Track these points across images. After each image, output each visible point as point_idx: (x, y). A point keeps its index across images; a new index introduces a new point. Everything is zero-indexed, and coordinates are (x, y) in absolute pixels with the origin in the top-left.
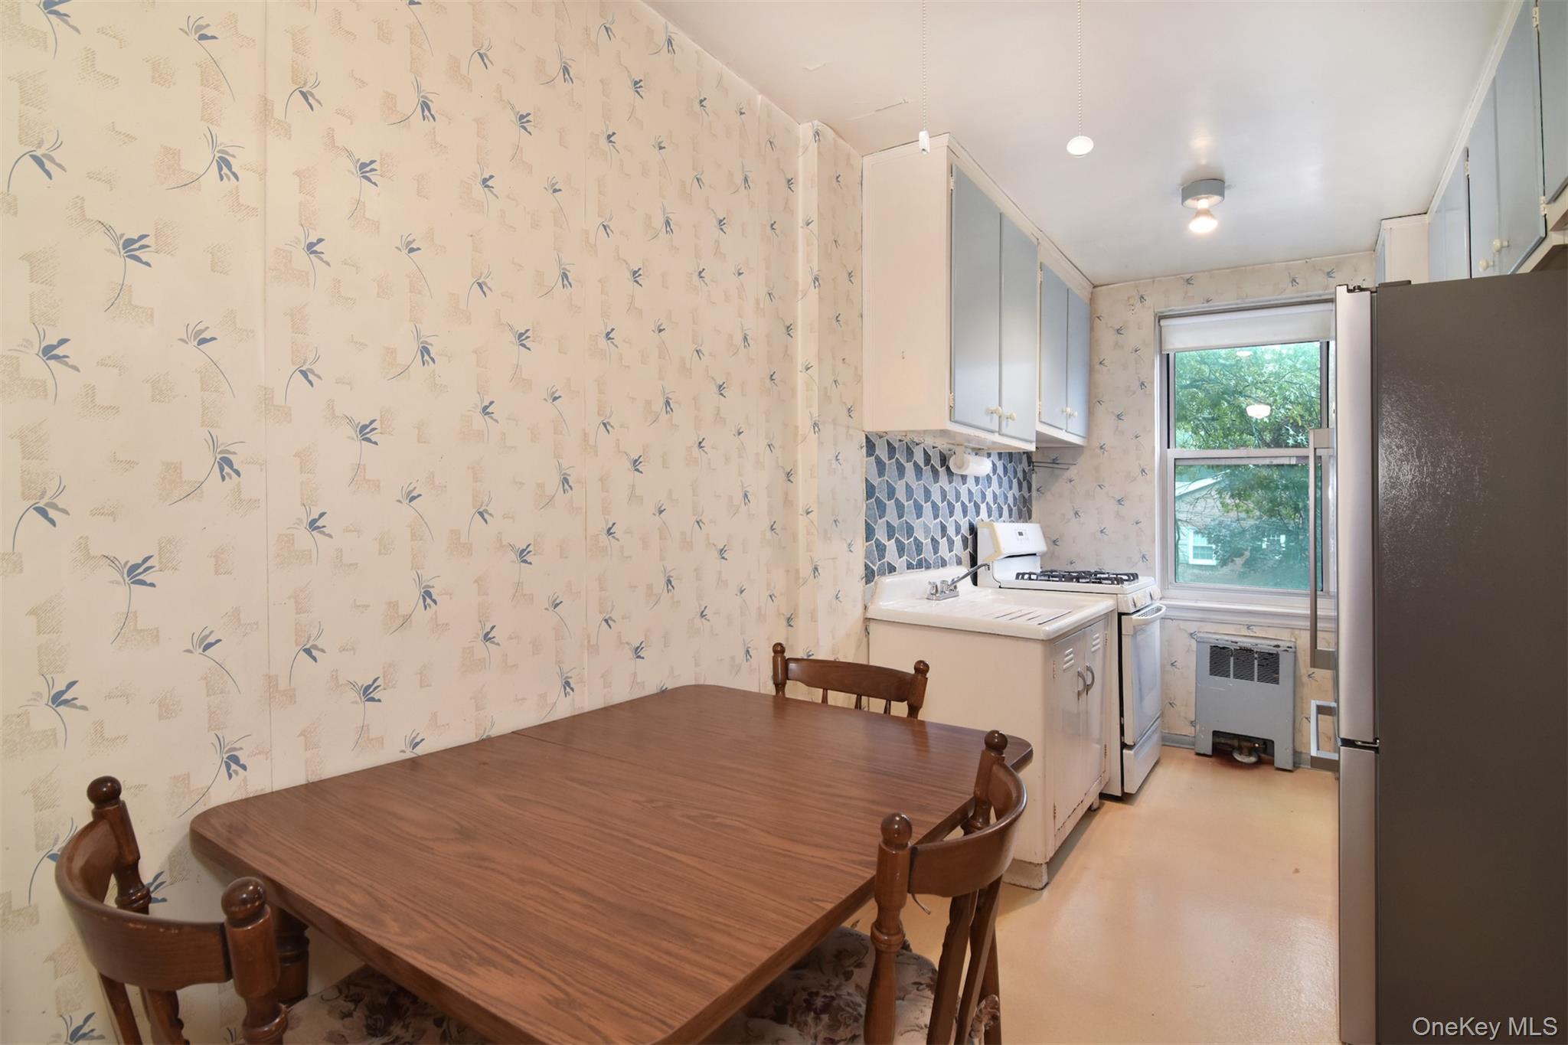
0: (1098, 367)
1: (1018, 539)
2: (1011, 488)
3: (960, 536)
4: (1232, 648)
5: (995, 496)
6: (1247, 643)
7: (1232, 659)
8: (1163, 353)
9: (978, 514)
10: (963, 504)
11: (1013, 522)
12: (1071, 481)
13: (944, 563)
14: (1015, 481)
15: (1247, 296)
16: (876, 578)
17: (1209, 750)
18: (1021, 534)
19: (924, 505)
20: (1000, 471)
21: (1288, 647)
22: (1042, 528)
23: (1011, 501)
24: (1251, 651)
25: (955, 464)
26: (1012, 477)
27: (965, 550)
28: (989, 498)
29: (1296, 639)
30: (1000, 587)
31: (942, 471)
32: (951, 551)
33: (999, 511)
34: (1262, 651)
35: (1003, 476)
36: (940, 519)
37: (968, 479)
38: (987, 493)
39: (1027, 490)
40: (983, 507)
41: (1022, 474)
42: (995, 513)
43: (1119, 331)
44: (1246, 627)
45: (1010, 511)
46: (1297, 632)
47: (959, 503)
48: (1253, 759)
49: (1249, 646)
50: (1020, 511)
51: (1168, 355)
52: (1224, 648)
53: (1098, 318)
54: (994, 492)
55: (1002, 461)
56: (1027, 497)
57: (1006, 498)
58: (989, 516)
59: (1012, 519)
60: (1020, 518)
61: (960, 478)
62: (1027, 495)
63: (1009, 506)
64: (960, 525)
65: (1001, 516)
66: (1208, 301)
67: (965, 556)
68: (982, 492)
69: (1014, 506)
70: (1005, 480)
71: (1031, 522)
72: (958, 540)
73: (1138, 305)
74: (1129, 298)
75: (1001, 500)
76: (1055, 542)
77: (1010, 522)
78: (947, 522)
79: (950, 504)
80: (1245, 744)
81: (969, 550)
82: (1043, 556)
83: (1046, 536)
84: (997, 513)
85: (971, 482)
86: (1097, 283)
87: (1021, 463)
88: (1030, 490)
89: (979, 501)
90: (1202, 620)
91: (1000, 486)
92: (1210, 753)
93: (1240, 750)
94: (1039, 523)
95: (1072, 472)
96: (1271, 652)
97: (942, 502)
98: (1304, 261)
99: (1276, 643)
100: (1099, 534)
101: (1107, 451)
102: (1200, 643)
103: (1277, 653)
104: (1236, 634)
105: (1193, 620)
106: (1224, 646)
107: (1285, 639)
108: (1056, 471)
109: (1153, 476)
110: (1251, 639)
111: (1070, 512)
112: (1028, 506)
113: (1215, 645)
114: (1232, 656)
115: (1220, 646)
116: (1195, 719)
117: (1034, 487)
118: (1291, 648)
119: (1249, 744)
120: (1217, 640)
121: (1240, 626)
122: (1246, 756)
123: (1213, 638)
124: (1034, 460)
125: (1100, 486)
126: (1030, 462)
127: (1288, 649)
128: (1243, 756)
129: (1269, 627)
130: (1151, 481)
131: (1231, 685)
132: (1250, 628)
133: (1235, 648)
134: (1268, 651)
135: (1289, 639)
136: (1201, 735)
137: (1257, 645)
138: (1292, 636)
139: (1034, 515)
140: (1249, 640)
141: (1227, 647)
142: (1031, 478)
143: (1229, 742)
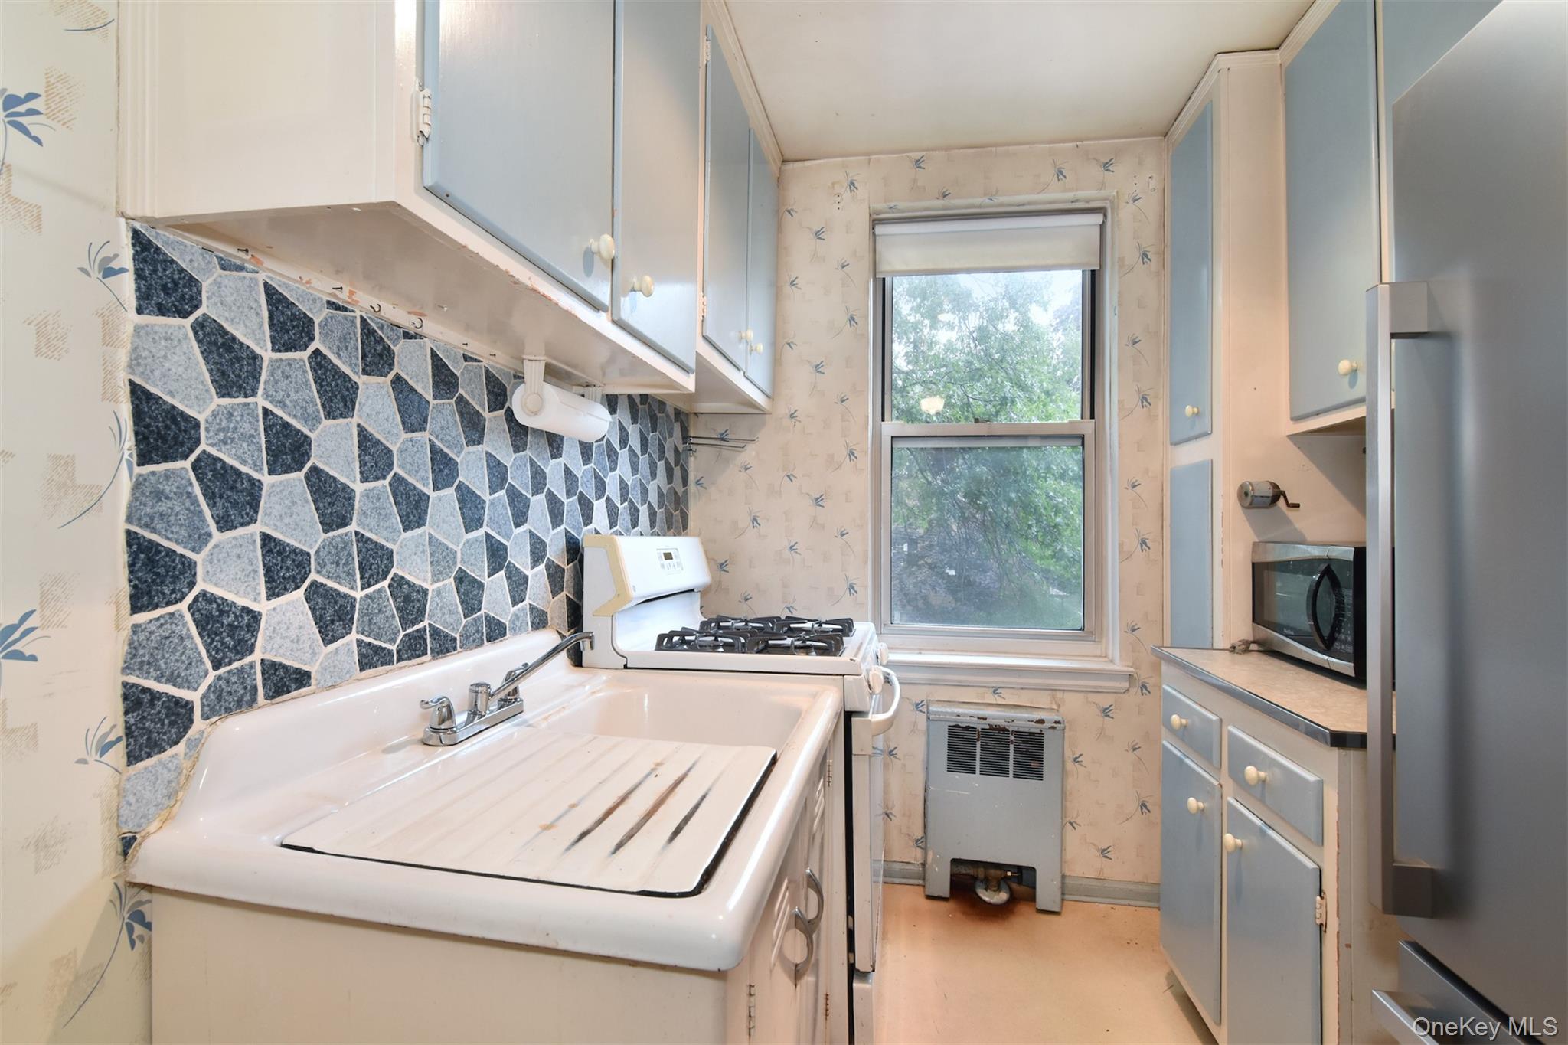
0: (787, 289)
1: (663, 566)
2: (653, 475)
3: (542, 567)
4: (979, 727)
5: (624, 488)
6: (1000, 718)
7: (978, 744)
8: (877, 276)
9: (588, 519)
10: (552, 499)
11: (659, 535)
12: (747, 469)
13: (496, 631)
14: (661, 465)
15: (997, 191)
16: (198, 723)
17: (945, 889)
18: (668, 556)
19: (433, 495)
20: (635, 442)
21: (1056, 722)
22: (703, 543)
23: (653, 498)
24: (1004, 730)
25: (523, 406)
26: (656, 457)
27: (554, 593)
28: (613, 490)
29: (1059, 706)
30: (626, 667)
31: (493, 420)
32: (517, 599)
33: (632, 515)
34: (1021, 730)
35: (639, 453)
36: (485, 529)
37: (565, 447)
38: (607, 481)
39: (680, 481)
40: (600, 507)
41: (673, 454)
42: (624, 518)
43: (818, 235)
44: (992, 690)
45: (653, 515)
46: (1059, 695)
47: (542, 497)
48: (1002, 897)
49: (1001, 723)
50: (669, 517)
51: (884, 279)
52: (967, 728)
53: (789, 211)
54: (622, 481)
55: (639, 425)
56: (680, 494)
57: (645, 492)
58: (613, 524)
59: (656, 529)
60: (669, 528)
61: (544, 442)
62: (680, 490)
63: (650, 506)
64: (543, 543)
65: (635, 524)
66: (945, 196)
67: (556, 608)
68: (597, 476)
69: (660, 507)
70: (644, 460)
71: (687, 535)
72: (537, 577)
73: (847, 195)
74: (833, 184)
75: (635, 496)
76: (722, 566)
77: (652, 535)
78: (508, 538)
79: (515, 496)
80: (993, 872)
81: (565, 592)
82: (705, 592)
83: (709, 559)
84: (628, 518)
85: (571, 456)
86: (787, 157)
87: (671, 436)
88: (685, 482)
89: (590, 494)
90: (932, 683)
91: (635, 471)
92: (947, 895)
93: (987, 884)
94: (699, 535)
95: (749, 455)
96: (1032, 731)
97: (493, 491)
98: (1074, 144)
99: (1037, 716)
100: (787, 553)
101: (800, 421)
102: (933, 720)
103: (1039, 732)
104: (979, 701)
105: (920, 684)
106: (967, 725)
107: (1047, 707)
108: (725, 453)
109: (865, 461)
110: (1000, 709)
111: (745, 521)
112: (682, 509)
113: (954, 724)
114: (978, 741)
115: (961, 725)
116: (922, 838)
117: (692, 478)
118: (1060, 723)
119: (999, 873)
120: (959, 716)
121: (981, 690)
122: (994, 891)
123: (952, 714)
124: (692, 434)
125: (789, 477)
126: (686, 437)
127: (1055, 725)
128: (990, 893)
129: (1022, 689)
130: (863, 469)
131: (977, 785)
132: (998, 691)
133: (983, 727)
134: (1027, 730)
135: (1055, 707)
136: (934, 866)
137: (1013, 721)
138: (1054, 702)
139: (691, 524)
140: (999, 711)
141: (971, 725)
142: (687, 462)
143: (971, 871)
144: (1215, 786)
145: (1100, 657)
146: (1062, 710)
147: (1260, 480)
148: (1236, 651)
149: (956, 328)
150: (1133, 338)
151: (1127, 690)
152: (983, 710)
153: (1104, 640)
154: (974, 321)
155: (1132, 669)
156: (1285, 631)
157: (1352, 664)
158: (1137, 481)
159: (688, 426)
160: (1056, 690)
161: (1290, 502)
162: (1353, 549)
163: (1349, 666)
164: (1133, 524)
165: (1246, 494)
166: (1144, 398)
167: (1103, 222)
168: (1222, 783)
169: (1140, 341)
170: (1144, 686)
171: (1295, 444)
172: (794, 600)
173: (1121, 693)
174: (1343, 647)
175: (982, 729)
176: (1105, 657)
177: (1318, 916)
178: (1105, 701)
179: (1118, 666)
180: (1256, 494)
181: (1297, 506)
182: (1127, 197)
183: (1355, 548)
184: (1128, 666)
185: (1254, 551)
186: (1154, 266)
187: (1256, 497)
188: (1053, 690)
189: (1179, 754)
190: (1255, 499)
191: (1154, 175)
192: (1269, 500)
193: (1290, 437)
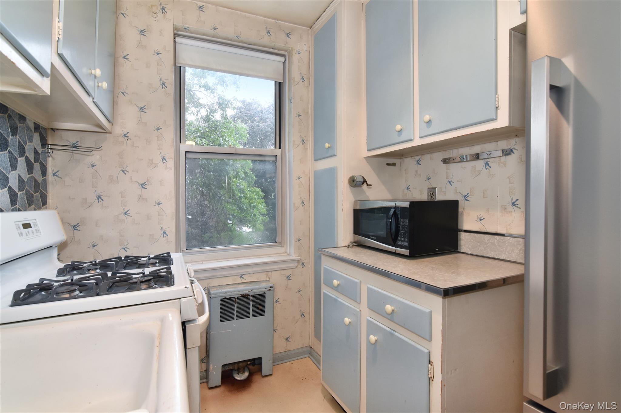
0: (121, 60)
1: (22, 234)
6: (245, 290)
7: (236, 305)
8: (177, 65)
12: (93, 166)
15: (240, 34)
17: (218, 381)
18: (27, 226)
21: (271, 287)
22: (60, 214)
24: (247, 296)
29: (270, 278)
34: (255, 294)
39: (40, 172)
41: (32, 154)
43: (142, 32)
44: (240, 277)
46: (270, 273)
48: (246, 375)
49: (246, 292)
50: (30, 197)
51: (180, 67)
52: (230, 298)
56: (40, 182)
62: (40, 179)
66: (215, 29)
69: (20, 190)
71: (46, 208)
73: (160, 15)
76: (75, 227)
77: (13, 210)
80: (242, 365)
83: (63, 222)
87: (30, 141)
88: (44, 172)
90: (210, 278)
92: (220, 384)
93: (239, 372)
94: (57, 208)
95: (95, 157)
96: (260, 293)
98: (275, 21)
100: (123, 217)
101: (130, 139)
102: (212, 298)
103: (263, 293)
104: (234, 283)
105: (204, 279)
106: (230, 297)
107: (264, 280)
108: (77, 156)
109: (171, 163)
110: (245, 285)
111: (92, 197)
112: (41, 191)
113: (224, 297)
114: (235, 303)
115: (227, 297)
116: (205, 357)
117: (50, 170)
118: (272, 287)
119: (245, 364)
120: (226, 293)
121: (235, 277)
122: (242, 373)
123: (222, 293)
124: (50, 142)
125: (123, 171)
126: (44, 144)
127: (270, 289)
128: (240, 375)
129: (254, 273)
130: (171, 168)
131: (235, 325)
132: (243, 276)
133: (238, 296)
134: (258, 293)
135: (268, 279)
136: (213, 372)
137: (252, 290)
138: (267, 277)
139: (50, 201)
140: (244, 287)
141: (232, 296)
142: (46, 160)
143: (231, 368)
144: (358, 311)
145: (284, 253)
146: (271, 280)
147: (357, 174)
148: (350, 247)
149: (195, 115)
150: (299, 114)
151: (297, 267)
152: (236, 287)
153: (285, 246)
154: (203, 113)
155: (299, 258)
156: (371, 237)
157: (408, 250)
158: (300, 176)
159: (46, 137)
160: (268, 271)
161: (368, 184)
162: (409, 203)
163: (407, 251)
164: (299, 195)
165: (353, 181)
166: (303, 141)
167: (284, 61)
168: (361, 310)
169: (301, 115)
170: (303, 264)
171: (366, 161)
172: (128, 243)
173: (294, 268)
174: (403, 243)
175: (237, 297)
176: (286, 253)
177: (429, 374)
178: (288, 273)
179: (294, 257)
180: (358, 181)
181: (371, 185)
182: (296, 51)
183: (410, 202)
184: (297, 256)
185: (354, 204)
186: (306, 83)
187: (358, 182)
188: (267, 272)
189: (334, 297)
190: (357, 183)
191: (306, 44)
192: (362, 183)
193: (365, 158)
